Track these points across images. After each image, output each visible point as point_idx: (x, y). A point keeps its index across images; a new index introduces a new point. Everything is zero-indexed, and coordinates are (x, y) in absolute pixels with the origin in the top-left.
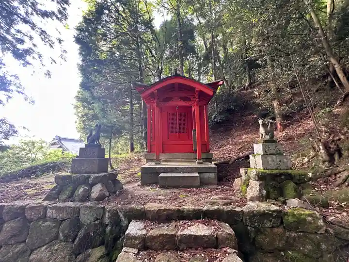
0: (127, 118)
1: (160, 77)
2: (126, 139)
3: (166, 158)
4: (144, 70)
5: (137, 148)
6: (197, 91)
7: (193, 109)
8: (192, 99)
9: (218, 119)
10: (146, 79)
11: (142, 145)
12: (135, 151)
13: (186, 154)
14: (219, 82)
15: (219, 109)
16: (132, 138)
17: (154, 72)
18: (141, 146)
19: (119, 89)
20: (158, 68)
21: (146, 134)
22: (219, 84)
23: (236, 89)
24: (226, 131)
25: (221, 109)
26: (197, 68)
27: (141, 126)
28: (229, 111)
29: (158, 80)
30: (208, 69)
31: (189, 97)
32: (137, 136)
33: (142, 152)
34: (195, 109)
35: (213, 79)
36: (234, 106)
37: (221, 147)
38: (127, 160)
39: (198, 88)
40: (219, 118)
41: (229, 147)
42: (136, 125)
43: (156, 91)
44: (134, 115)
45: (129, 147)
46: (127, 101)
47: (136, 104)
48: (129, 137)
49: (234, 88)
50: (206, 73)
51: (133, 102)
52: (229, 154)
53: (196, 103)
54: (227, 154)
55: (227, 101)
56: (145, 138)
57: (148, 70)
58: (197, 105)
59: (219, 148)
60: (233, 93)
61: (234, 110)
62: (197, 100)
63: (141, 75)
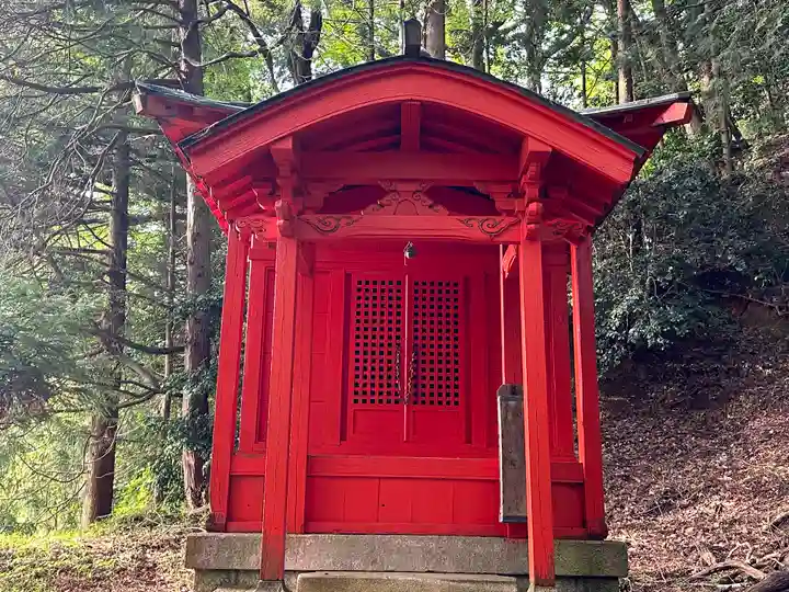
0: (87, 302)
1: (301, 66)
2: (69, 434)
3: (328, 563)
4: (209, 21)
5: (137, 493)
6: (536, 155)
7: (505, 263)
8: (499, 205)
9: (648, 331)
10: (223, 77)
11: (168, 476)
12: (121, 510)
13: (459, 542)
14: (665, 106)
15: (651, 270)
16: (108, 426)
17: (269, 41)
18: (162, 482)
19: (50, 127)
20: (298, 13)
21: (200, 404)
22: (667, 118)
23: (754, 160)
24: (698, 402)
25: (662, 273)
26: (523, 29)
27: (173, 352)
28: (714, 283)
29: (289, 86)
30: (588, 34)
31: (480, 188)
32: (139, 414)
33: (172, 519)
34: (520, 260)
35: (613, 96)
36: (747, 255)
37: (667, 507)
38: (66, 570)
39: (541, 137)
40: (653, 324)
41: (719, 509)
42: (140, 348)
43: (289, 144)
44: (132, 286)
45: (84, 485)
46: (97, 196)
47: (148, 219)
48: (87, 422)
49: (741, 148)
50: (575, 57)
51: (133, 210)
52: (719, 553)
53: (526, 227)
54: (707, 556)
55: (703, 228)
56: (198, 433)
57: (239, 23)
58: (532, 237)
59: (654, 512)
60: (739, 180)
61: (744, 279)
62: (533, 206)
63: (193, 45)
